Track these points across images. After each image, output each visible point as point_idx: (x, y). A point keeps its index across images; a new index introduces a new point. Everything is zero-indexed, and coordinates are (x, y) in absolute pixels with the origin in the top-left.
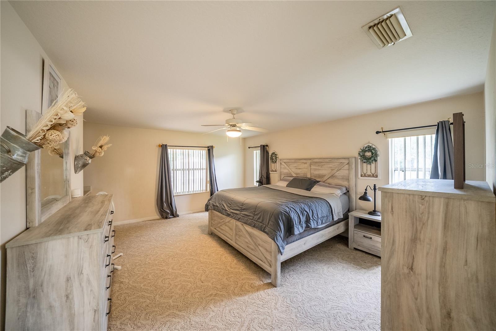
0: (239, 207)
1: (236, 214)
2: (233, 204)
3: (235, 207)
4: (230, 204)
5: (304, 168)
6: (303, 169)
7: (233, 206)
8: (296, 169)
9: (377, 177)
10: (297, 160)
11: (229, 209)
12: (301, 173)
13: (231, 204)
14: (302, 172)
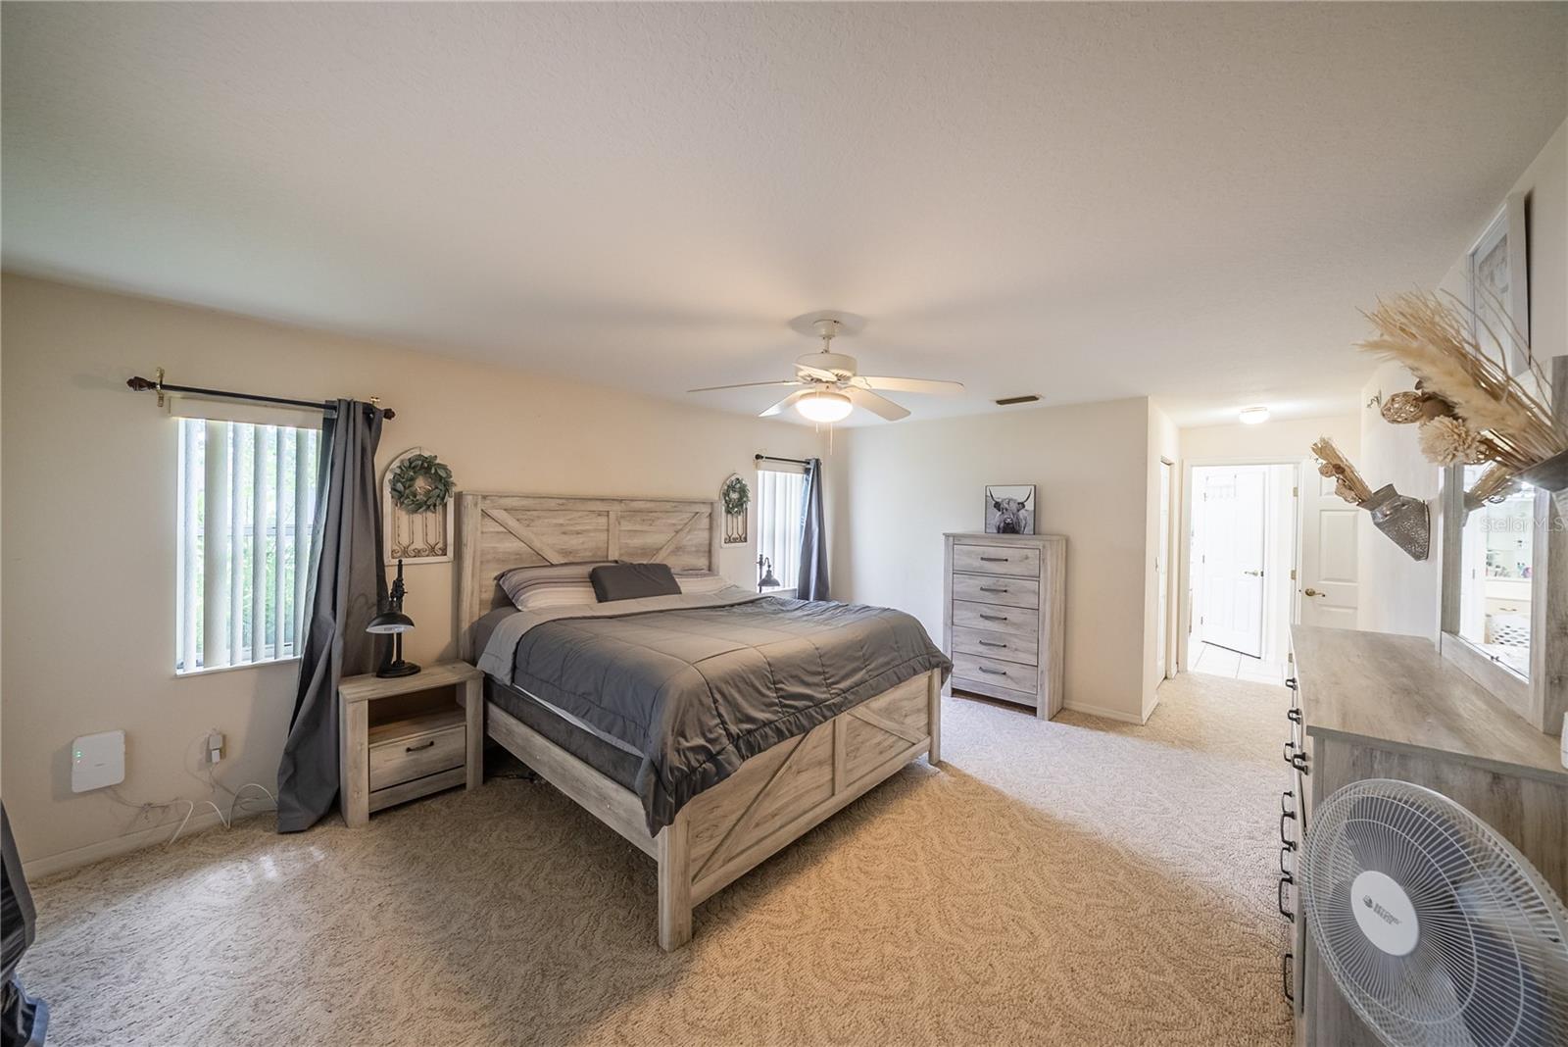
0: (856, 659)
1: (857, 685)
2: (830, 666)
3: (843, 667)
4: (819, 674)
5: (596, 530)
6: (592, 534)
7: (833, 672)
8: (564, 533)
9: (746, 541)
10: (569, 502)
11: (824, 692)
12: (585, 550)
13: (820, 669)
14: (586, 546)
